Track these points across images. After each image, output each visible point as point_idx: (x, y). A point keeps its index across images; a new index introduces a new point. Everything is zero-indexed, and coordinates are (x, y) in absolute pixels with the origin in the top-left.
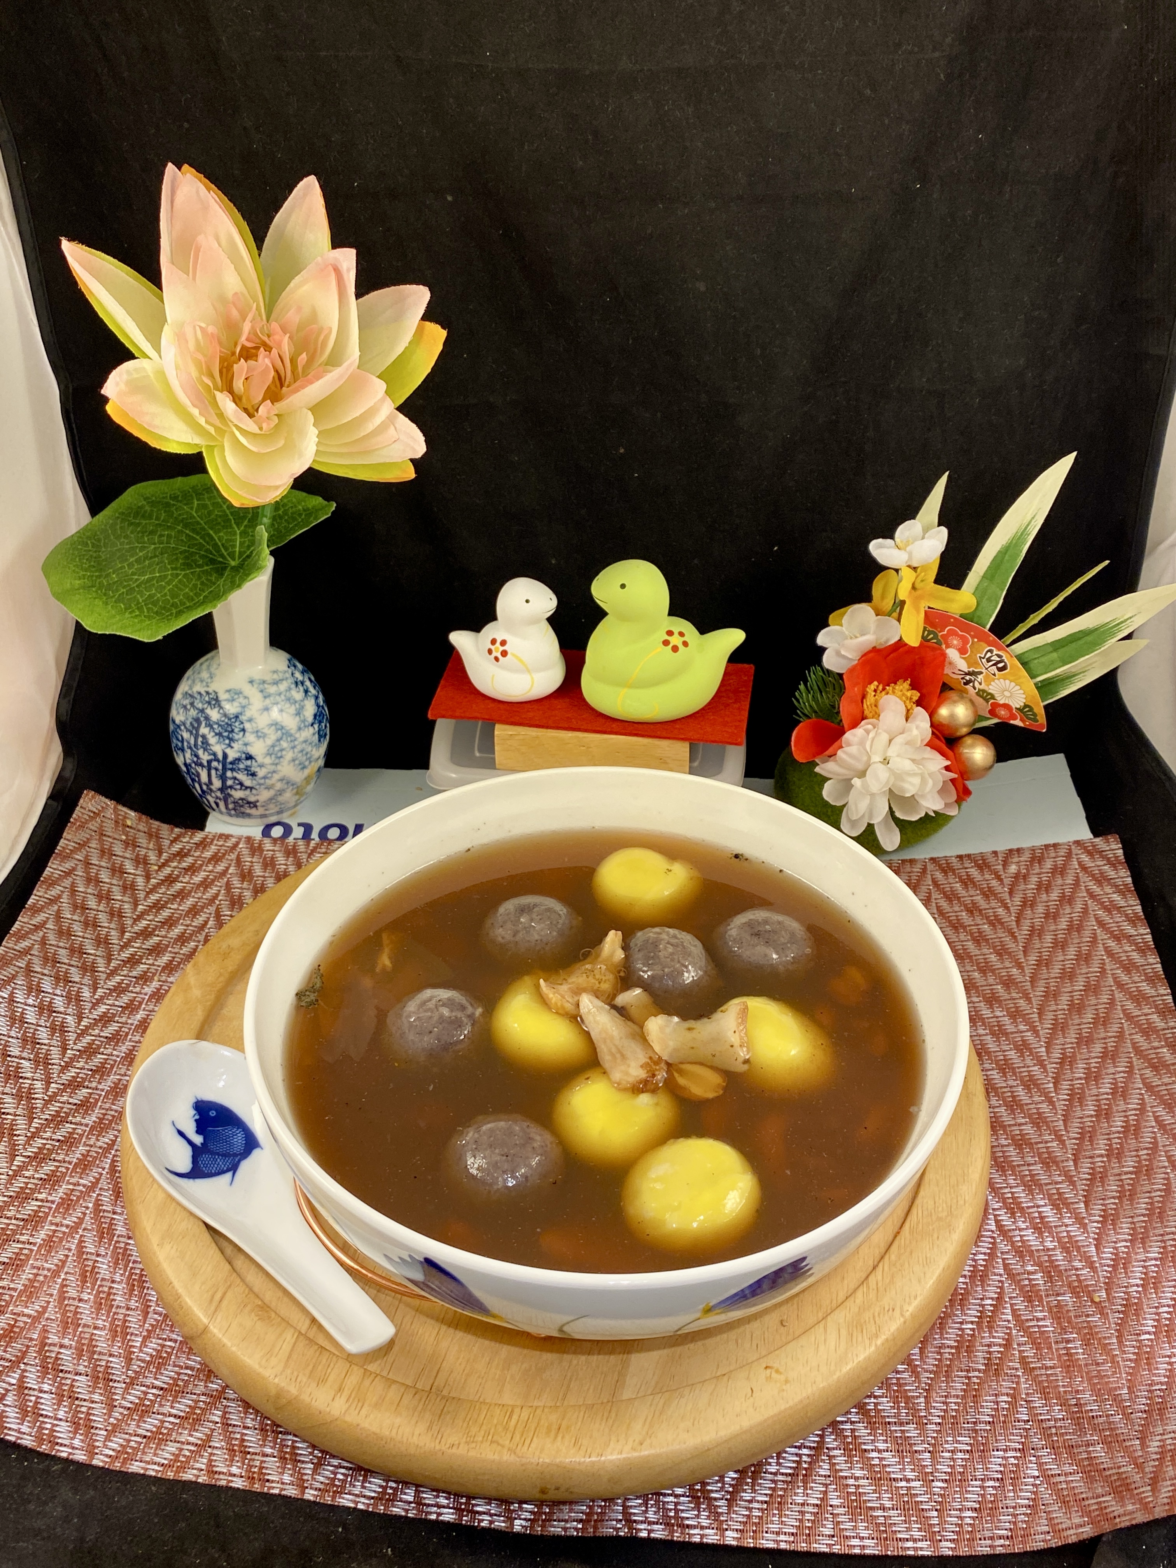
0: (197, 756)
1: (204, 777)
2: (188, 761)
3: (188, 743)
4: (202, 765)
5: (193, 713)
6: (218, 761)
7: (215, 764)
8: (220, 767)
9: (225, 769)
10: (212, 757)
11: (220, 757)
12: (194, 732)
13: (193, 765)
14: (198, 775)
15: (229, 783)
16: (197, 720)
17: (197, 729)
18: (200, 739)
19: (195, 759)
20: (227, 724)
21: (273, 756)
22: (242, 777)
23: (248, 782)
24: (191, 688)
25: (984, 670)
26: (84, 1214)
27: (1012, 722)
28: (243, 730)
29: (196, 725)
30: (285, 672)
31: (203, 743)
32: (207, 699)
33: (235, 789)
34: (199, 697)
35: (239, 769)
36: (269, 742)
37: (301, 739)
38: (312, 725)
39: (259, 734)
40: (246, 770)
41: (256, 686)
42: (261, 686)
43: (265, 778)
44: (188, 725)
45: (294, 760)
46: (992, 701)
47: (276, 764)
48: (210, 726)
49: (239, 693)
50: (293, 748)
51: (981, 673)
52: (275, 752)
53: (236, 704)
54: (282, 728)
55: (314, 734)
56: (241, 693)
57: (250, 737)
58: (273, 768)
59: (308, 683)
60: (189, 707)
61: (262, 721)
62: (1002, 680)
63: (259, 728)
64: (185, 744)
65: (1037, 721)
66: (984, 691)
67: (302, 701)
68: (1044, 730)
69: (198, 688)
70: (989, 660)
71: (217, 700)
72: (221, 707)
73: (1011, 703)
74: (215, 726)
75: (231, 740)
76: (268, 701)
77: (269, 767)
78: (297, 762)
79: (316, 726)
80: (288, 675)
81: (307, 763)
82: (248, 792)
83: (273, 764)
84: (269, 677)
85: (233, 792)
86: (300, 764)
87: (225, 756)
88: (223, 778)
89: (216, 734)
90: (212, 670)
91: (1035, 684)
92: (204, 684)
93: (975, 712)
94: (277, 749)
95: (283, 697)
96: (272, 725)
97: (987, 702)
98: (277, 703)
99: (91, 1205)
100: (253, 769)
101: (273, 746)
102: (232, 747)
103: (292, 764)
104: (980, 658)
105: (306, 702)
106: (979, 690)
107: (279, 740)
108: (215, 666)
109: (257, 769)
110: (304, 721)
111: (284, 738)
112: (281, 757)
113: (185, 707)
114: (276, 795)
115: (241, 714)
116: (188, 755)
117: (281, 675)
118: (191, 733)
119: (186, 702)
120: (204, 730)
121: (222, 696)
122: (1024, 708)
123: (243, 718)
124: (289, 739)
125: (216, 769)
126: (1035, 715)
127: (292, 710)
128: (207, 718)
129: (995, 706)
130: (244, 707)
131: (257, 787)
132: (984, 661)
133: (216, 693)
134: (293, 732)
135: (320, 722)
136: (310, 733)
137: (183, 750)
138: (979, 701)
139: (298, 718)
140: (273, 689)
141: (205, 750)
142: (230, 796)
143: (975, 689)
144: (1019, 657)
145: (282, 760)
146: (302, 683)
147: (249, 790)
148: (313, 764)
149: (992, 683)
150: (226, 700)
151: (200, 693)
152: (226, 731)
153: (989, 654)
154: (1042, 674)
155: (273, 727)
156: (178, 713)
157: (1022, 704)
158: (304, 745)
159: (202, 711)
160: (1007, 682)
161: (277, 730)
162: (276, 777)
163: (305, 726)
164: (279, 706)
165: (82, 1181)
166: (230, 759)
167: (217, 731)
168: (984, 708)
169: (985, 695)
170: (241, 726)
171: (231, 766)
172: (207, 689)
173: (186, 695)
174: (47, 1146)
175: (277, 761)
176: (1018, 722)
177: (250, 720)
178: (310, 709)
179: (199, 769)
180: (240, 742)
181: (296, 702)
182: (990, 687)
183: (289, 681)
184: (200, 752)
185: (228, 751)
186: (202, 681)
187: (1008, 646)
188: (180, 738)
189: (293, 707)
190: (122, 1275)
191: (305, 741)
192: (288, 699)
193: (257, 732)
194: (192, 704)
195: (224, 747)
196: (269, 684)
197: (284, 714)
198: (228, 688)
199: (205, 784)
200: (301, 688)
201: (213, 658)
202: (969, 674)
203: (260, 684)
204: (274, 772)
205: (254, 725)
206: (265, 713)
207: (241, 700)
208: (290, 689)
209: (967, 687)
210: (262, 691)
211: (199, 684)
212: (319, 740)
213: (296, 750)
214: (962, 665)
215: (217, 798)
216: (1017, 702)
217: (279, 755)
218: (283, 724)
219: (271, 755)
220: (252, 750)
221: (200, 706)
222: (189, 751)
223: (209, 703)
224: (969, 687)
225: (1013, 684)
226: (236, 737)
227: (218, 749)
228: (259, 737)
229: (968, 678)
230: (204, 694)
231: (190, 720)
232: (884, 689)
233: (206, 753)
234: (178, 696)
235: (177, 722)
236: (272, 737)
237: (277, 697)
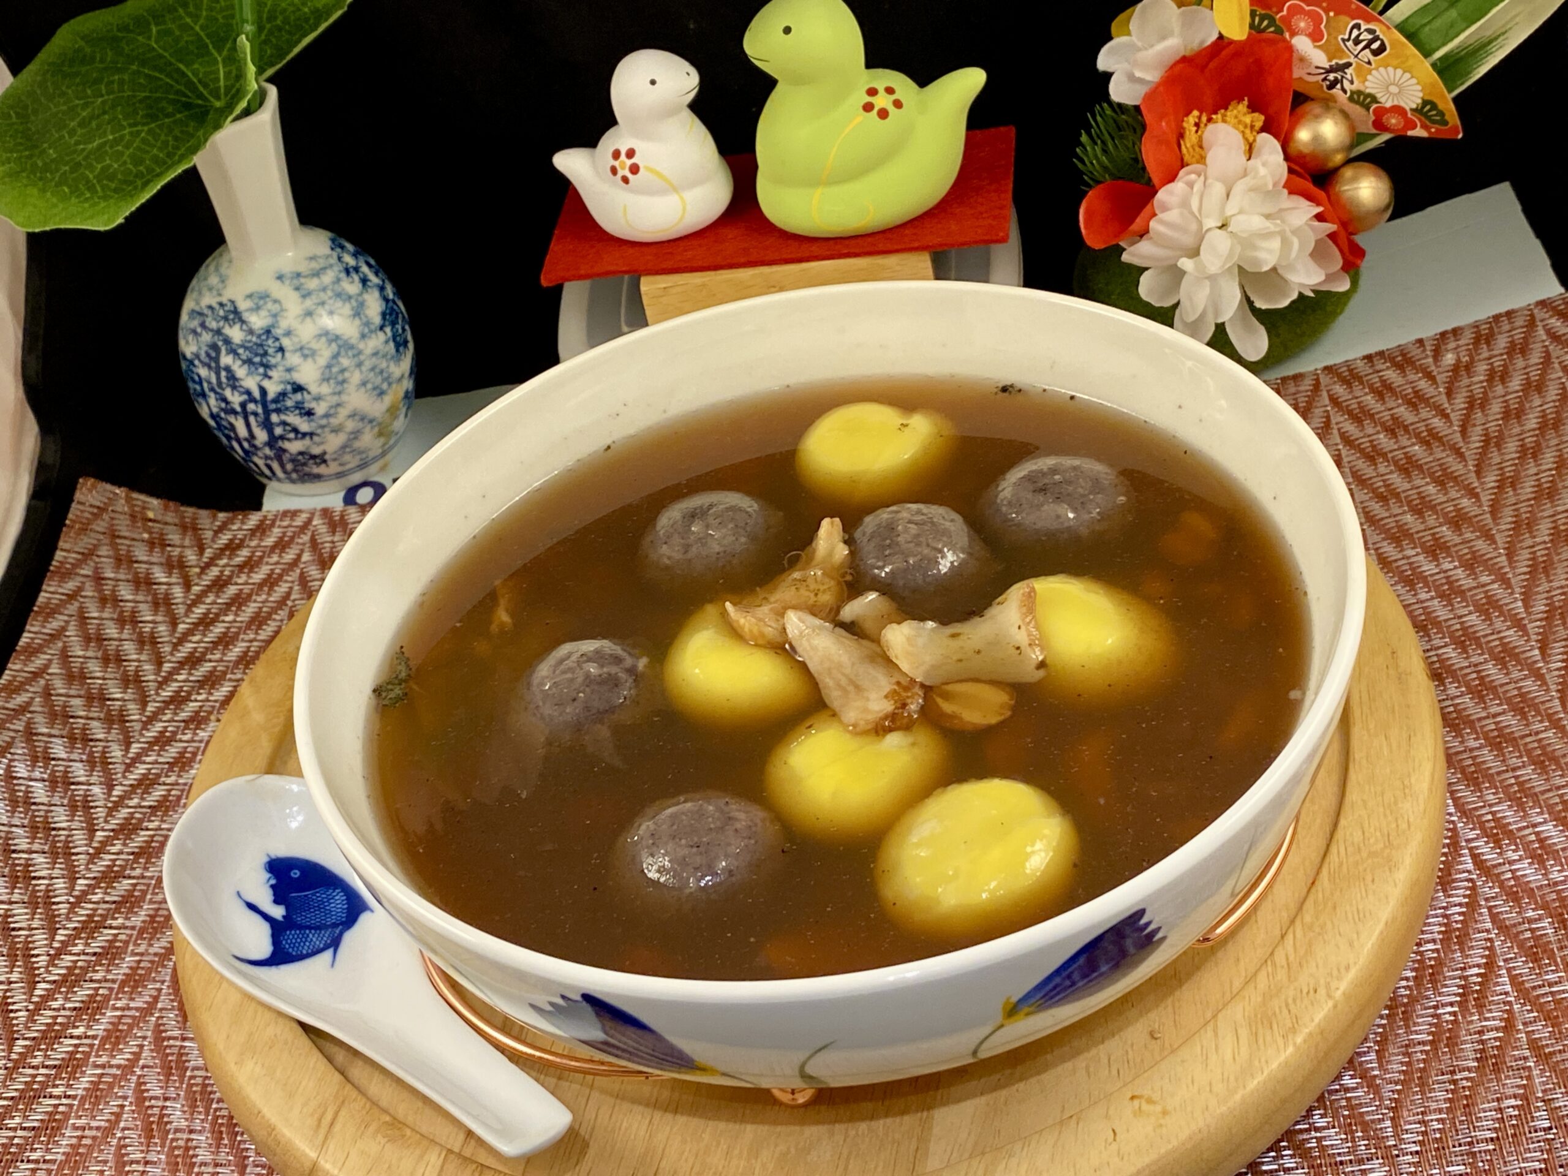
0: (224, 400)
1: (242, 431)
2: (215, 410)
3: (209, 383)
4: (234, 412)
5: (207, 337)
6: (253, 400)
7: (251, 407)
8: (260, 410)
9: (267, 412)
10: (245, 397)
11: (257, 394)
12: (213, 365)
13: (223, 415)
14: (233, 428)
15: (278, 431)
16: (214, 347)
17: (217, 360)
18: (223, 374)
19: (223, 405)
20: (256, 344)
21: (332, 381)
22: (294, 419)
23: (304, 426)
24: (198, 303)
25: (1352, 60)
26: (141, 1046)
27: (1410, 133)
28: (281, 349)
29: (213, 354)
30: (328, 257)
31: (228, 378)
32: (221, 313)
33: (289, 440)
34: (209, 312)
35: (287, 409)
36: (322, 361)
37: (369, 351)
38: (382, 328)
39: (306, 352)
40: (297, 408)
41: (287, 282)
42: (295, 282)
43: (327, 416)
44: (203, 356)
45: (364, 384)
46: (1374, 106)
47: (340, 393)
48: (233, 352)
49: (264, 296)
50: (359, 365)
51: (1349, 65)
52: (332, 375)
53: (263, 313)
54: (337, 338)
55: (387, 342)
56: (268, 296)
57: (293, 359)
58: (335, 399)
59: (365, 269)
60: (199, 330)
61: (306, 332)
62: (1382, 69)
63: (304, 342)
64: (205, 385)
65: (1446, 123)
66: (1359, 93)
67: (361, 294)
68: (1460, 136)
69: (208, 299)
70: (1357, 42)
71: (236, 312)
72: (243, 322)
73: (1402, 104)
74: (241, 351)
75: (267, 366)
76: (309, 303)
77: (328, 398)
78: (369, 386)
79: (388, 330)
80: (333, 260)
81: (385, 386)
82: (307, 441)
83: (334, 394)
84: (303, 267)
85: (287, 445)
86: (374, 389)
87: (263, 392)
88: (267, 425)
89: (244, 362)
90: (223, 270)
91: (1434, 65)
92: (215, 293)
93: (1352, 127)
94: (335, 370)
95: (330, 293)
96: (320, 336)
97: (1368, 109)
98: (323, 303)
99: (149, 1034)
100: (306, 405)
101: (329, 366)
102: (270, 378)
103: (363, 389)
104: (1344, 40)
105: (366, 296)
106: (1352, 92)
107: (336, 356)
108: (225, 265)
109: (313, 405)
110: (367, 324)
111: (343, 353)
112: (344, 381)
113: (194, 332)
114: (349, 440)
115: (273, 326)
116: (212, 401)
117: (322, 263)
118: (210, 367)
119: (195, 324)
120: (226, 360)
121: (243, 305)
122: (1423, 107)
123: (278, 332)
124: (350, 353)
125: (256, 414)
126: (1441, 114)
127: (347, 310)
128: (227, 341)
129: (1381, 112)
130: (275, 316)
131: (319, 431)
132: (1350, 44)
133: (232, 302)
134: (353, 341)
135: (393, 324)
136: (379, 341)
137: (204, 395)
138: (1356, 110)
139: (357, 322)
140: (313, 284)
141: (234, 388)
142: (284, 451)
143: (1345, 91)
144: (1401, 28)
145: (345, 385)
146: (357, 269)
147: (308, 438)
148: (394, 386)
149: (1369, 77)
150: (247, 310)
151: (210, 307)
152: (256, 355)
153: (1355, 33)
154: (1438, 49)
155: (324, 339)
156: (187, 342)
157: (1419, 101)
158: (374, 359)
159: (218, 332)
160: (1390, 69)
161: (330, 342)
162: (343, 412)
163: (371, 332)
164: (327, 307)
165: (132, 1005)
166: (271, 395)
167: (244, 357)
168: (1365, 120)
169: (1363, 99)
170: (277, 344)
171: (273, 406)
172: (219, 299)
173: (194, 313)
174: (80, 964)
175: (339, 388)
176: (1419, 132)
177: (288, 333)
178: (374, 306)
179: (232, 419)
180: (280, 368)
181: (350, 297)
182: (1367, 83)
183: (336, 269)
184: (228, 393)
185: (266, 384)
186: (210, 289)
187: (1382, 13)
188: (196, 378)
189: (348, 306)
190: (203, 1121)
191: (375, 354)
192: (338, 295)
193: (301, 349)
194: (203, 325)
195: (258, 378)
196: (306, 277)
197: (336, 317)
198: (248, 292)
199: (246, 439)
200: (356, 278)
201: (221, 255)
202: (1331, 70)
203: (292, 278)
204: (338, 405)
205: (296, 340)
206: (308, 319)
207: (270, 305)
208: (338, 280)
209: (1334, 91)
210: (297, 289)
211: (208, 294)
212: (397, 351)
213: (364, 368)
214: (1320, 58)
215: (267, 457)
216: (1411, 100)
217: (340, 378)
218: (338, 332)
219: (328, 380)
220: (301, 378)
221: (214, 325)
222: (212, 395)
223: (226, 319)
224: (1337, 91)
225: (1399, 72)
226: (273, 361)
227: (251, 383)
228: (305, 356)
229: (1331, 77)
230: (217, 307)
231: (205, 348)
232: (1210, 120)
233: (236, 393)
234: (184, 317)
235: (189, 355)
236: (325, 353)
237: (322, 294)
